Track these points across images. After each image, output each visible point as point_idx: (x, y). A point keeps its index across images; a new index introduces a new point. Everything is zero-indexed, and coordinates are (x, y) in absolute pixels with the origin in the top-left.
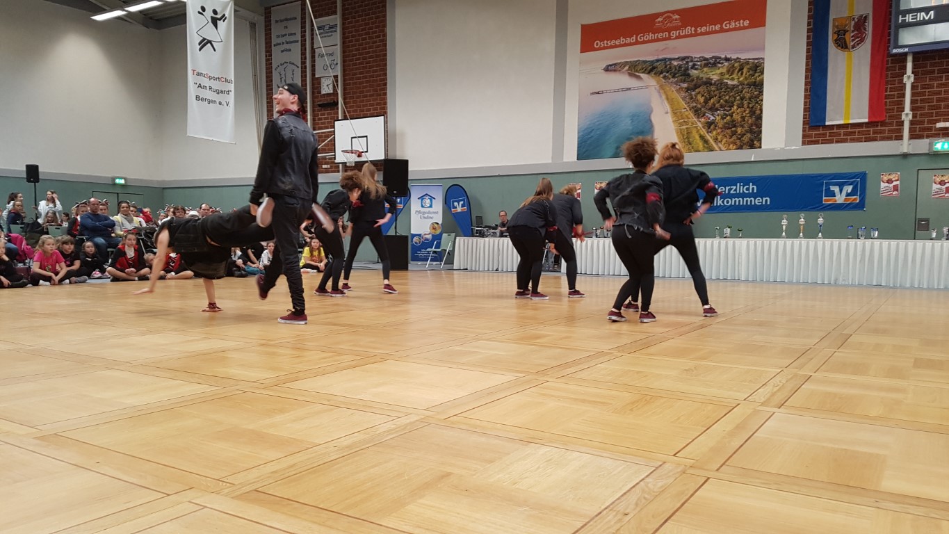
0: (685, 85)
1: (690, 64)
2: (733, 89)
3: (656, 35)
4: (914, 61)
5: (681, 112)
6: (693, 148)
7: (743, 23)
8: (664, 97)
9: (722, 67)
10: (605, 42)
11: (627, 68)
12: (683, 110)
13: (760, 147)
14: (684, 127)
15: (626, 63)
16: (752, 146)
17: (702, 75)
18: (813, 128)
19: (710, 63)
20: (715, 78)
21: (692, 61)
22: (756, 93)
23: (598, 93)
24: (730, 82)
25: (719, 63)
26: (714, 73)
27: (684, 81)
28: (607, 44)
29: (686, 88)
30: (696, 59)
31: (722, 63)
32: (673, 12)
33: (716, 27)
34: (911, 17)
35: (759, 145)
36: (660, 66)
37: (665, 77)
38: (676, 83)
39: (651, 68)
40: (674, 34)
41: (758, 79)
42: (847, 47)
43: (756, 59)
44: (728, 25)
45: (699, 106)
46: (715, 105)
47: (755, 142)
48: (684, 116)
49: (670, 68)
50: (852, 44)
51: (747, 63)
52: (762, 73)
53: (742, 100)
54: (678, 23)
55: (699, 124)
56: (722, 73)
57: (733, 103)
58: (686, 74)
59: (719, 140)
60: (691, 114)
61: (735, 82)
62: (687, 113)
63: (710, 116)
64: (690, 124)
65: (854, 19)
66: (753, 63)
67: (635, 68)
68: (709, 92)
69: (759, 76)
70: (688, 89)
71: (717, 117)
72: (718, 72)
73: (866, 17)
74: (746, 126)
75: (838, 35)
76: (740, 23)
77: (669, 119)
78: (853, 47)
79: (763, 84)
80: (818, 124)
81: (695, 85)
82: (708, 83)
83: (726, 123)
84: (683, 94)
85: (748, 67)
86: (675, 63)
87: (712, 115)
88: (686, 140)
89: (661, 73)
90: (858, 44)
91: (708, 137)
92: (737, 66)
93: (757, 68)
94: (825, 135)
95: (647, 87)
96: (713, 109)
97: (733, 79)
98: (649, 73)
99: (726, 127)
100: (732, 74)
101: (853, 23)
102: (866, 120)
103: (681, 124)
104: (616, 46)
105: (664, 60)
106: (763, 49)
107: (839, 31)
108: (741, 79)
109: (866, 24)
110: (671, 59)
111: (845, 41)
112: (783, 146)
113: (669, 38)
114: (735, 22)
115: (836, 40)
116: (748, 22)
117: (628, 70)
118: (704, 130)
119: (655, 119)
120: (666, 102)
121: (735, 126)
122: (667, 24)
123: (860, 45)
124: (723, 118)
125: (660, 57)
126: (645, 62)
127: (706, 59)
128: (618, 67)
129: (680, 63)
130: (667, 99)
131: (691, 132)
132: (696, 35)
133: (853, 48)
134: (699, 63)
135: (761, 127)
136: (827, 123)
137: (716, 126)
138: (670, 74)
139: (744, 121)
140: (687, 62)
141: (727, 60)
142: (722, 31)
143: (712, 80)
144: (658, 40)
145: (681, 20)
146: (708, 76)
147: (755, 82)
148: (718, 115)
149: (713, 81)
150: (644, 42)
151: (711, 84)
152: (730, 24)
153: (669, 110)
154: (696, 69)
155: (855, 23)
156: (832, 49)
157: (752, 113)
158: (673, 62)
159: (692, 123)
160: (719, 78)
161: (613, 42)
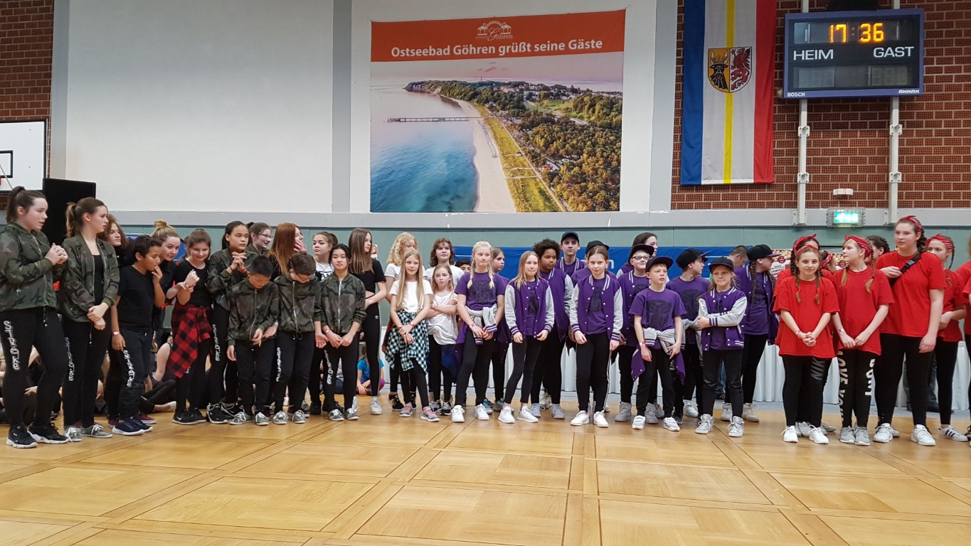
0: (519, 122)
1: (526, 93)
2: (582, 130)
3: (479, 49)
4: (809, 110)
5: (514, 157)
6: (530, 206)
7: (595, 45)
8: (491, 134)
9: (568, 101)
10: (407, 50)
11: (439, 89)
12: (517, 155)
13: (619, 210)
14: (519, 177)
15: (437, 84)
16: (607, 208)
17: (541, 109)
18: (685, 187)
19: (552, 94)
20: (559, 114)
21: (528, 89)
22: (612, 138)
23: (399, 120)
24: (578, 122)
25: (564, 95)
26: (557, 107)
27: (517, 116)
28: (410, 53)
29: (520, 125)
30: (533, 88)
31: (568, 96)
32: (502, 20)
33: (560, 46)
34: (807, 55)
35: (616, 207)
36: (485, 92)
37: (491, 108)
38: (507, 117)
39: (473, 94)
40: (503, 50)
41: (614, 120)
42: (725, 87)
43: (612, 93)
44: (575, 45)
45: (538, 151)
46: (558, 151)
47: (611, 203)
48: (518, 162)
49: (499, 96)
50: (732, 83)
51: (601, 98)
52: (620, 112)
53: (594, 146)
54: (509, 35)
55: (538, 175)
56: (567, 108)
57: (582, 150)
58: (519, 108)
59: (565, 197)
60: (527, 161)
61: (585, 122)
62: (521, 159)
63: (552, 165)
64: (526, 174)
65: (733, 52)
66: (608, 98)
67: (451, 92)
68: (551, 132)
69: (616, 116)
70: (522, 127)
71: (561, 167)
72: (563, 106)
73: (748, 51)
74: (599, 180)
75: (715, 71)
76: (590, 44)
77: (498, 164)
78: (734, 87)
79: (621, 127)
80: (691, 183)
81: (532, 122)
82: (549, 120)
83: (574, 176)
84: (516, 133)
85: (601, 102)
86: (506, 90)
87: (555, 163)
88: (522, 195)
89: (487, 101)
90: (739, 84)
91: (550, 192)
92: (588, 101)
93: (613, 104)
94: (699, 198)
95: (467, 119)
96: (556, 156)
97: (581, 118)
98: (470, 100)
99: (573, 180)
100: (581, 110)
101: (732, 57)
102: (752, 181)
103: (514, 173)
104: (422, 58)
105: (491, 84)
106: (621, 80)
107: (716, 66)
108: (593, 118)
109: (749, 60)
110: (499, 84)
111: (724, 80)
112: (648, 210)
113: (497, 55)
114: (584, 42)
115: (712, 77)
116: (601, 44)
117: (441, 93)
118: (545, 183)
119: (479, 163)
120: (493, 141)
121: (585, 181)
122: (493, 35)
123: (742, 86)
124: (569, 169)
125: (485, 80)
126: (465, 84)
127: (546, 88)
128: (426, 88)
129: (512, 90)
130: (496, 138)
131: (528, 185)
132: (533, 54)
133: (733, 89)
134: (537, 93)
135: (619, 183)
136: (703, 182)
137: (561, 179)
138: (499, 105)
139: (597, 174)
140: (522, 90)
141: (574, 91)
142: (567, 51)
143: (555, 116)
144: (481, 56)
145: (513, 31)
146: (549, 112)
147: (611, 124)
148: (563, 164)
149: (556, 119)
150: (462, 57)
151: (553, 122)
152: (577, 43)
153: (498, 153)
154: (533, 101)
155: (735, 57)
156: (709, 89)
157: (607, 164)
158: (502, 88)
159: (529, 173)
160: (563, 115)
161: (418, 52)
